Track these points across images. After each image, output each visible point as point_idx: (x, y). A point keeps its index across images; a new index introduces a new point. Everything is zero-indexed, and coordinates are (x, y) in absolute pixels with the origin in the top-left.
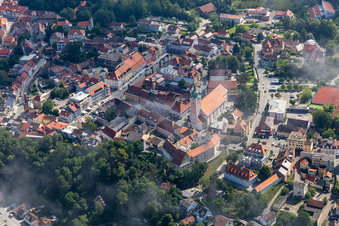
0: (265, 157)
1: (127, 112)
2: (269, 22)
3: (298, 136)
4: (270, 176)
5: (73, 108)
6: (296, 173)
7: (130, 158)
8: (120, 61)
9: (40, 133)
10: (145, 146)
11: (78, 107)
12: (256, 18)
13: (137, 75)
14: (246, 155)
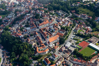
0: (56, 58)
1: (35, 36)
2: (85, 18)
3: (67, 55)
4: (53, 64)
6: (61, 65)
7: (27, 48)
8: (43, 21)
9: (15, 35)
10: (33, 46)
11: (27, 31)
12: (83, 16)
13: (46, 26)
14: (52, 56)
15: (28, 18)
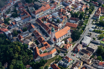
0: (69, 63)
1: (31, 30)
3: (87, 57)
5: (14, 23)
7: (21, 50)
8: (41, 6)
10: (29, 47)
11: (16, 23)
13: (46, 13)
14: (63, 60)
15: (14, 3)
